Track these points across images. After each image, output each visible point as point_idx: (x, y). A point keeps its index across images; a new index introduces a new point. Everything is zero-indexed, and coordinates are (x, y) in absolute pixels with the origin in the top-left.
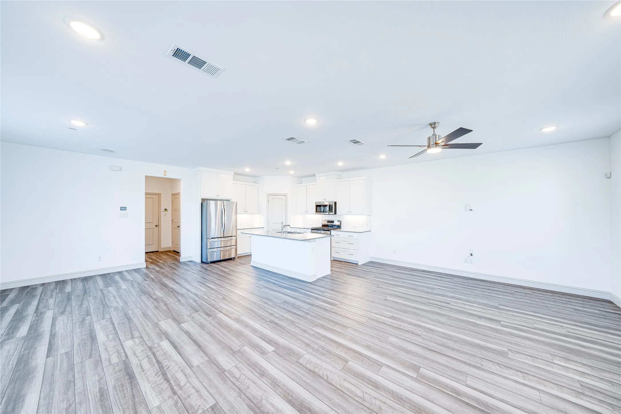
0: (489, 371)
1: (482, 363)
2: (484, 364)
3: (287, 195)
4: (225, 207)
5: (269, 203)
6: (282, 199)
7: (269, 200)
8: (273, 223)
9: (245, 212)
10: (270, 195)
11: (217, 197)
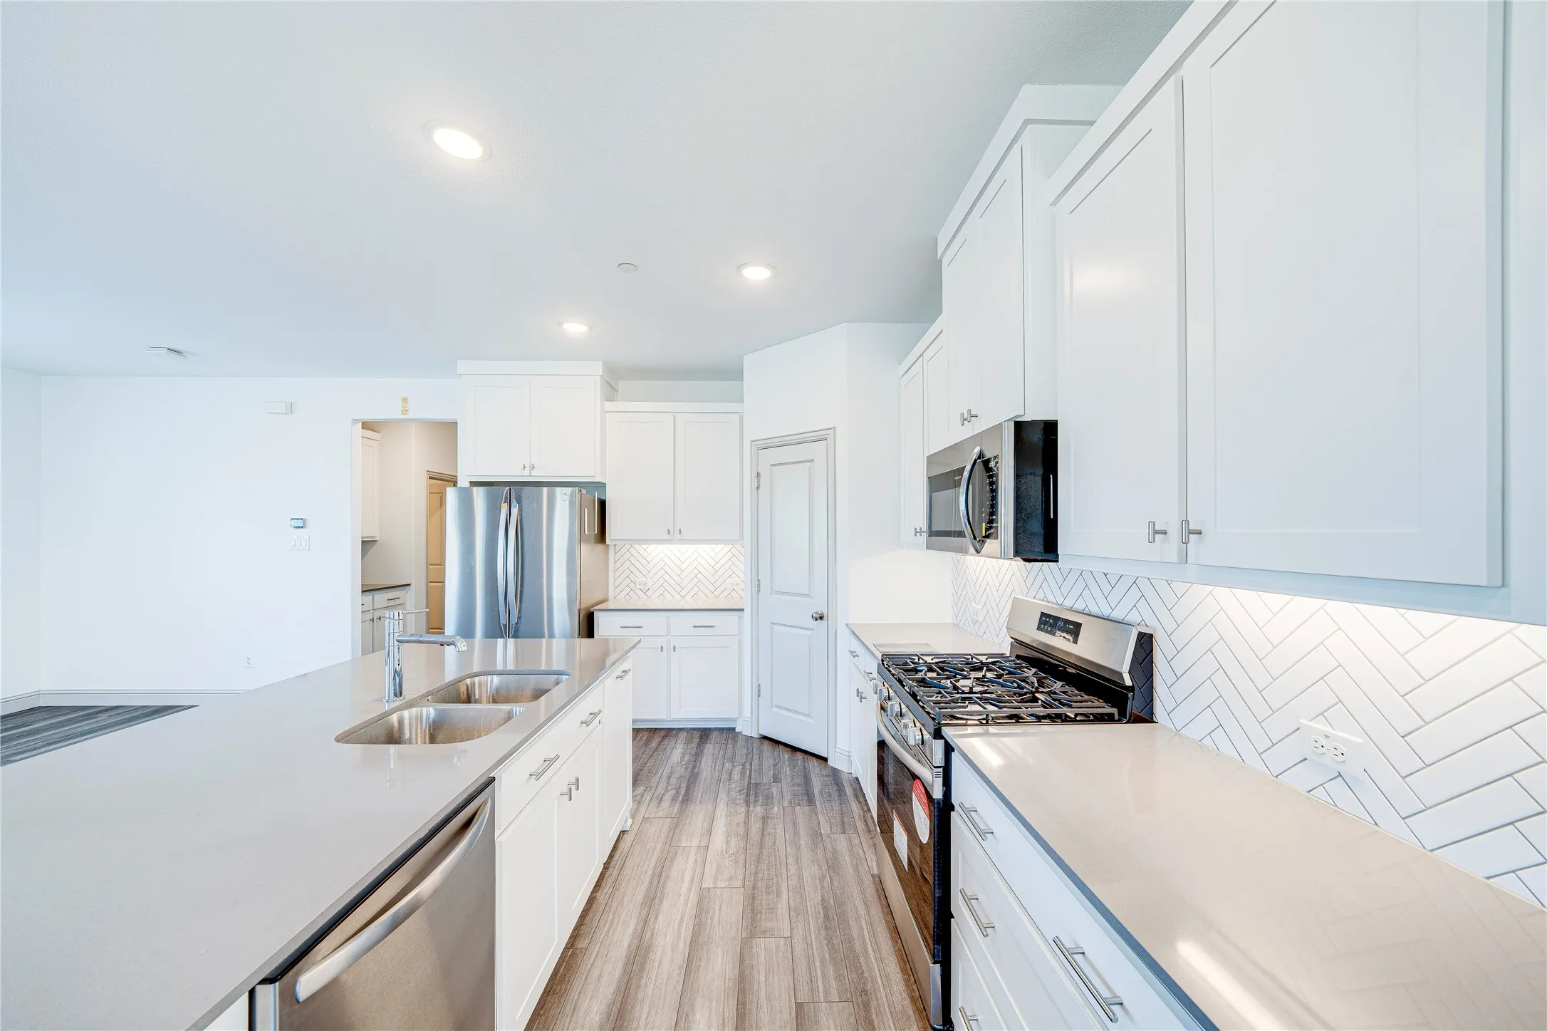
3: (830, 439)
4: (515, 511)
5: (760, 491)
6: (812, 461)
7: (758, 475)
8: (777, 592)
9: (669, 532)
10: (764, 446)
11: (526, 472)
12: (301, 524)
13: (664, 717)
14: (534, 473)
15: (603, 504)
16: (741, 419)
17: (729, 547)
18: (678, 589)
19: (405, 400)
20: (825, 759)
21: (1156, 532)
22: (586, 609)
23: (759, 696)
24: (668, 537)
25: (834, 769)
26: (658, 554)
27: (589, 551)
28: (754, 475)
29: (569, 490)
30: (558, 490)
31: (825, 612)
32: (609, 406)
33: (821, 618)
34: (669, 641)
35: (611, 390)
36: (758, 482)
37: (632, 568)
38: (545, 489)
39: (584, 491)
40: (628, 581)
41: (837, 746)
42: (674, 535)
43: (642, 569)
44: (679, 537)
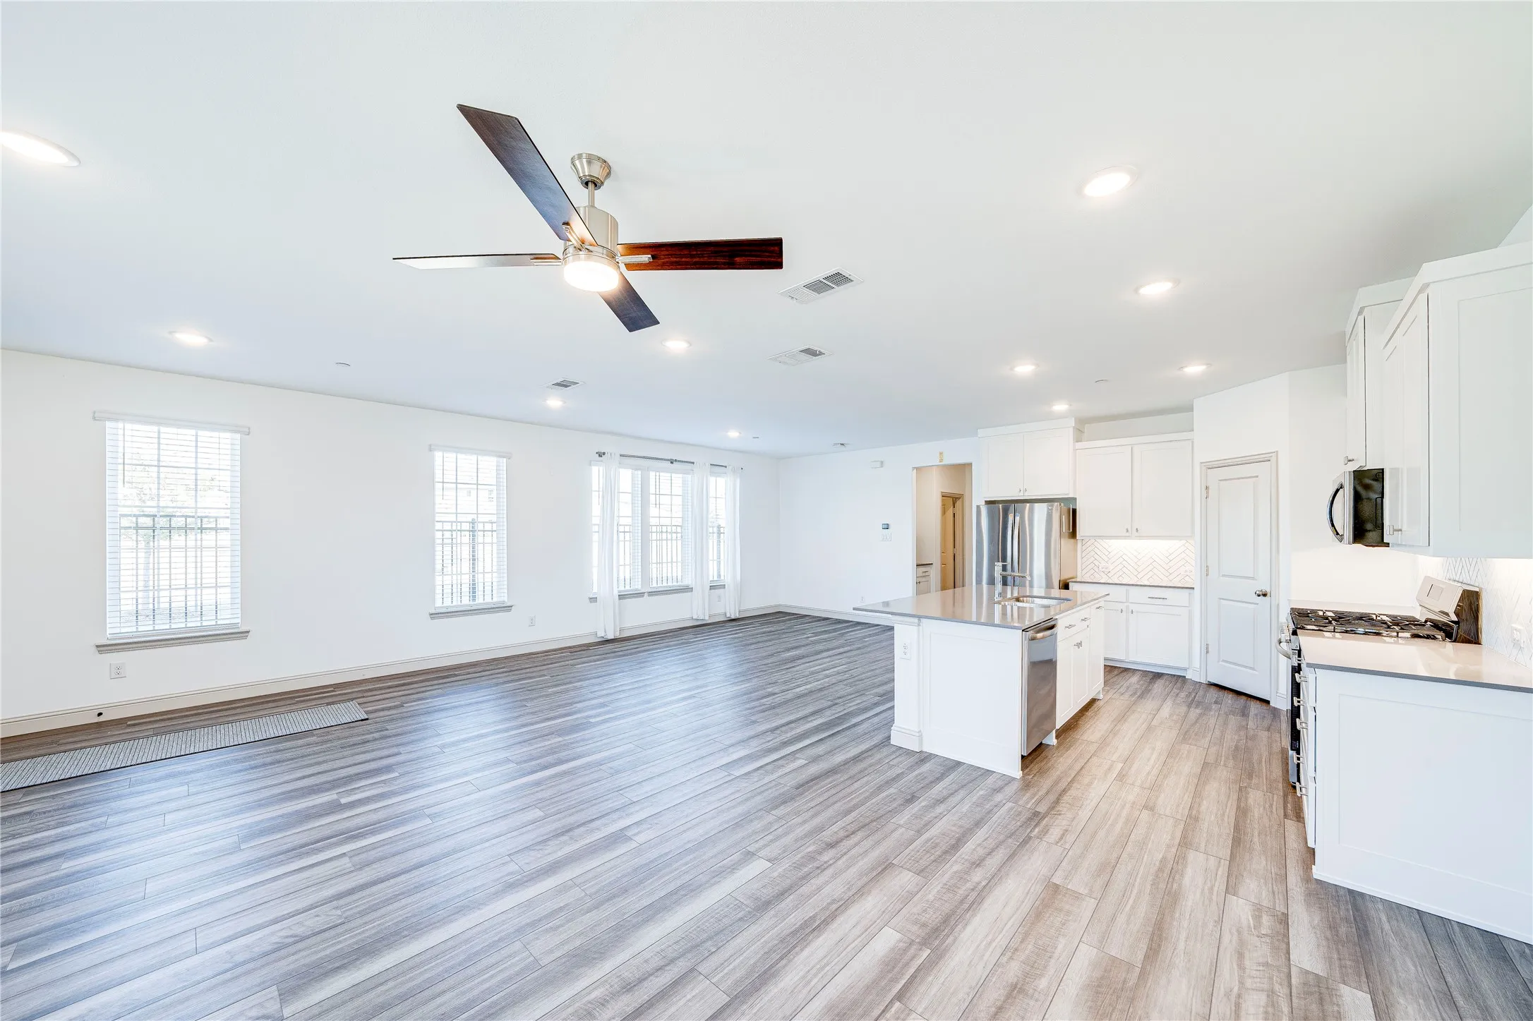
0: (316, 907)
1: (339, 912)
2: (334, 912)
3: (1273, 459)
4: (1018, 519)
5: (1209, 500)
6: (1257, 477)
7: (1207, 488)
8: (1223, 576)
9: (1127, 531)
10: (1210, 467)
11: (1021, 494)
12: (887, 527)
13: (1122, 658)
14: (1026, 494)
15: (1074, 511)
16: (1193, 442)
17: (1184, 542)
18: (1136, 573)
19: (941, 453)
20: (1268, 702)
21: (1395, 530)
22: (1063, 580)
23: (1207, 652)
24: (1127, 534)
25: (1275, 709)
26: (1116, 546)
27: (1067, 543)
28: (1204, 488)
29: (1045, 505)
30: (1036, 505)
31: (1268, 591)
32: (1079, 445)
33: (1265, 595)
34: (1127, 607)
35: (1079, 434)
36: (1207, 493)
37: (1096, 556)
38: (1028, 505)
39: (1062, 504)
40: (1092, 565)
41: (1279, 692)
42: (1132, 532)
43: (1104, 557)
44: (1137, 534)
